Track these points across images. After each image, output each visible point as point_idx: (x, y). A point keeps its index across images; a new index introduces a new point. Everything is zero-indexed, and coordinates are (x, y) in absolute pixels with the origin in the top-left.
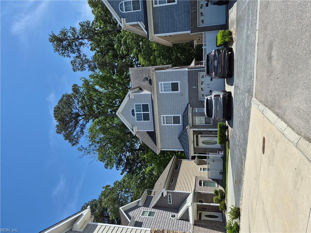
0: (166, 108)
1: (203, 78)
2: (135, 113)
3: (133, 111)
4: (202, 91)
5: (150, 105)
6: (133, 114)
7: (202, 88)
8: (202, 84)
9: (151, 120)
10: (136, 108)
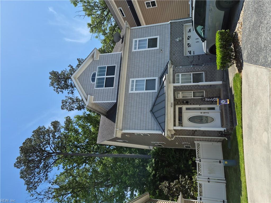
0: (138, 69)
1: (190, 32)
2: (96, 77)
3: (94, 75)
4: (189, 47)
5: (117, 67)
6: (93, 80)
7: (188, 44)
8: (188, 39)
9: (115, 86)
10: (99, 72)
